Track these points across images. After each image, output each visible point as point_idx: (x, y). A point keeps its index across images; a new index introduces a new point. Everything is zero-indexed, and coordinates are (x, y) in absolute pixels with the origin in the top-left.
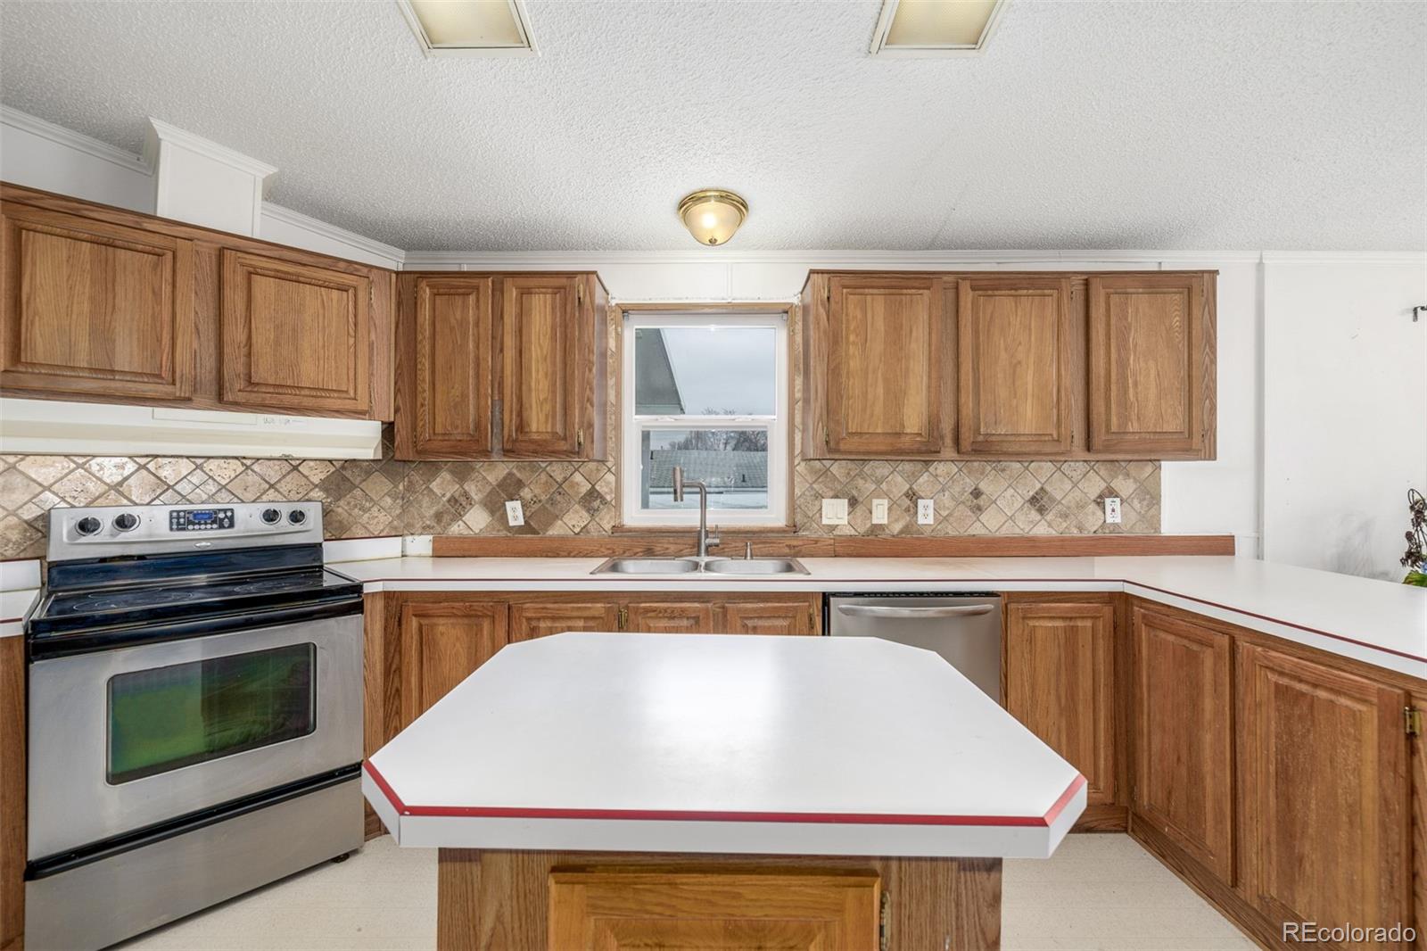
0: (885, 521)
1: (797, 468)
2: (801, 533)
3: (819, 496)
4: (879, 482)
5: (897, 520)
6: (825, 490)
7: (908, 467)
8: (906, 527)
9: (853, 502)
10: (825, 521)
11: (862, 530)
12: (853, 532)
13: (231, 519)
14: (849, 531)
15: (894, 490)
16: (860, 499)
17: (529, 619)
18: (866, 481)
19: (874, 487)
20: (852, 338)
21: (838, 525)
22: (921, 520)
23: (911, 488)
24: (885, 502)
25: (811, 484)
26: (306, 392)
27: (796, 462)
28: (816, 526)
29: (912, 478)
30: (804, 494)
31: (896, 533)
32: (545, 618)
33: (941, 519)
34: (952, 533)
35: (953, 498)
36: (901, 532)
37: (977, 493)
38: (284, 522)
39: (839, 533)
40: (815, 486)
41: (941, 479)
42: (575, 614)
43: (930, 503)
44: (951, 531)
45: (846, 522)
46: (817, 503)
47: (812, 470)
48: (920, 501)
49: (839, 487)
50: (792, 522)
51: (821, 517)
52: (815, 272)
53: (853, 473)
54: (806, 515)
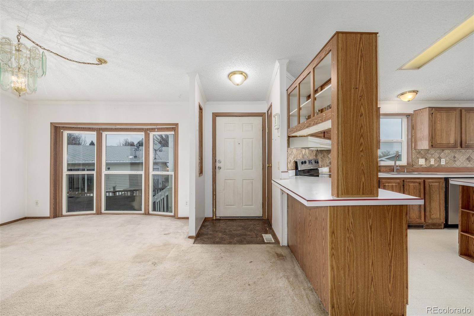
0: (433, 164)
1: (413, 151)
2: (414, 166)
3: (418, 158)
4: (432, 155)
5: (436, 164)
6: (420, 157)
7: (439, 151)
8: (438, 165)
9: (426, 159)
10: (420, 164)
11: (428, 166)
12: (426, 166)
15: (435, 156)
16: (428, 159)
17: (383, 183)
18: (429, 154)
19: (431, 156)
20: (438, 122)
21: (422, 165)
22: (442, 163)
23: (439, 156)
24: (433, 159)
27: (413, 150)
28: (417, 165)
29: (440, 154)
30: (415, 158)
31: (436, 166)
32: (386, 183)
33: (446, 163)
35: (449, 158)
36: (437, 166)
37: (455, 157)
39: (423, 167)
40: (417, 156)
41: (446, 154)
42: (393, 182)
43: (444, 159)
44: (449, 166)
45: (424, 164)
46: (418, 160)
47: (416, 152)
48: (441, 159)
49: (423, 156)
50: (411, 164)
51: (419, 163)
52: (429, 107)
53: (426, 153)
54: (415, 162)
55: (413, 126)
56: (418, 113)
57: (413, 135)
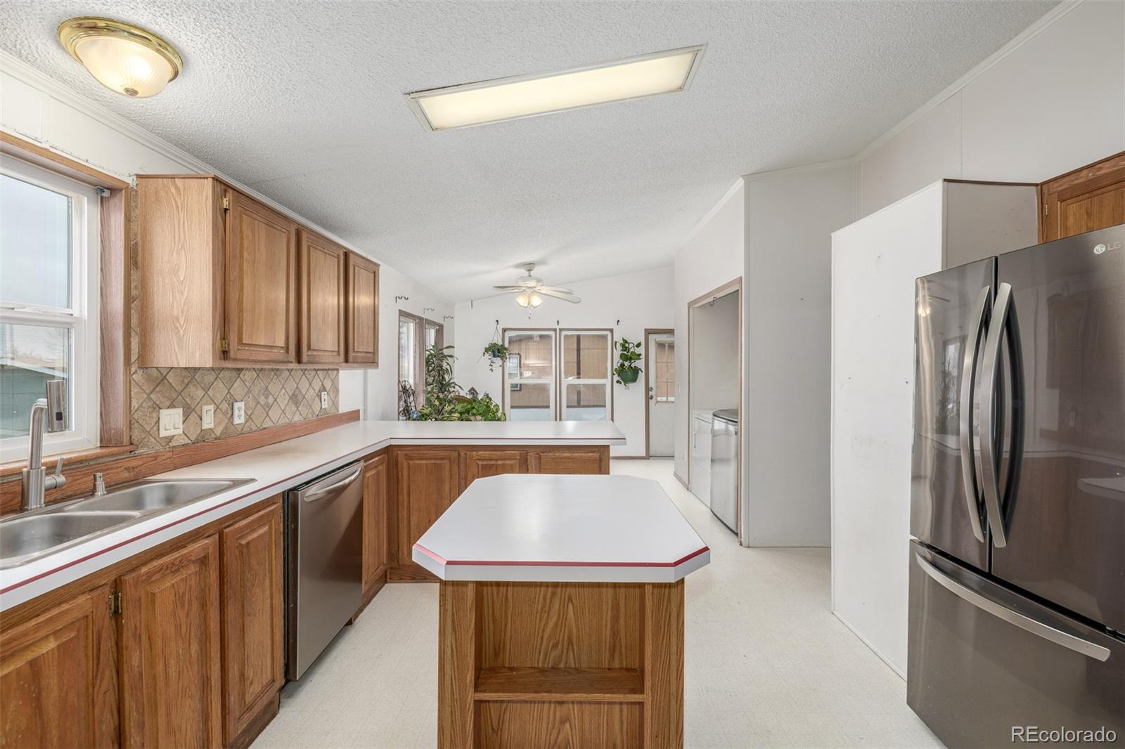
0: (212, 426)
1: (134, 376)
2: (140, 451)
3: (157, 407)
4: (206, 391)
5: (219, 424)
6: (162, 400)
7: (227, 373)
8: (226, 428)
9: (187, 411)
10: (163, 433)
11: (193, 438)
12: (187, 441)
14: (184, 440)
15: (218, 395)
16: (192, 407)
18: (197, 388)
19: (202, 393)
21: (174, 436)
22: (237, 421)
23: (229, 393)
24: (212, 407)
25: (148, 395)
27: (133, 370)
28: (153, 440)
29: (230, 384)
30: (141, 406)
31: (218, 435)
33: (249, 418)
34: (254, 428)
35: (254, 399)
36: (223, 433)
37: (266, 394)
39: (175, 445)
40: (152, 396)
41: (247, 384)
43: (242, 405)
44: (253, 426)
45: (180, 431)
46: (155, 415)
47: (149, 379)
48: (235, 404)
49: (174, 395)
50: (126, 440)
51: (159, 430)
52: (216, 179)
53: (186, 381)
54: (144, 430)
55: (136, 252)
56: (163, 194)
57: (134, 293)
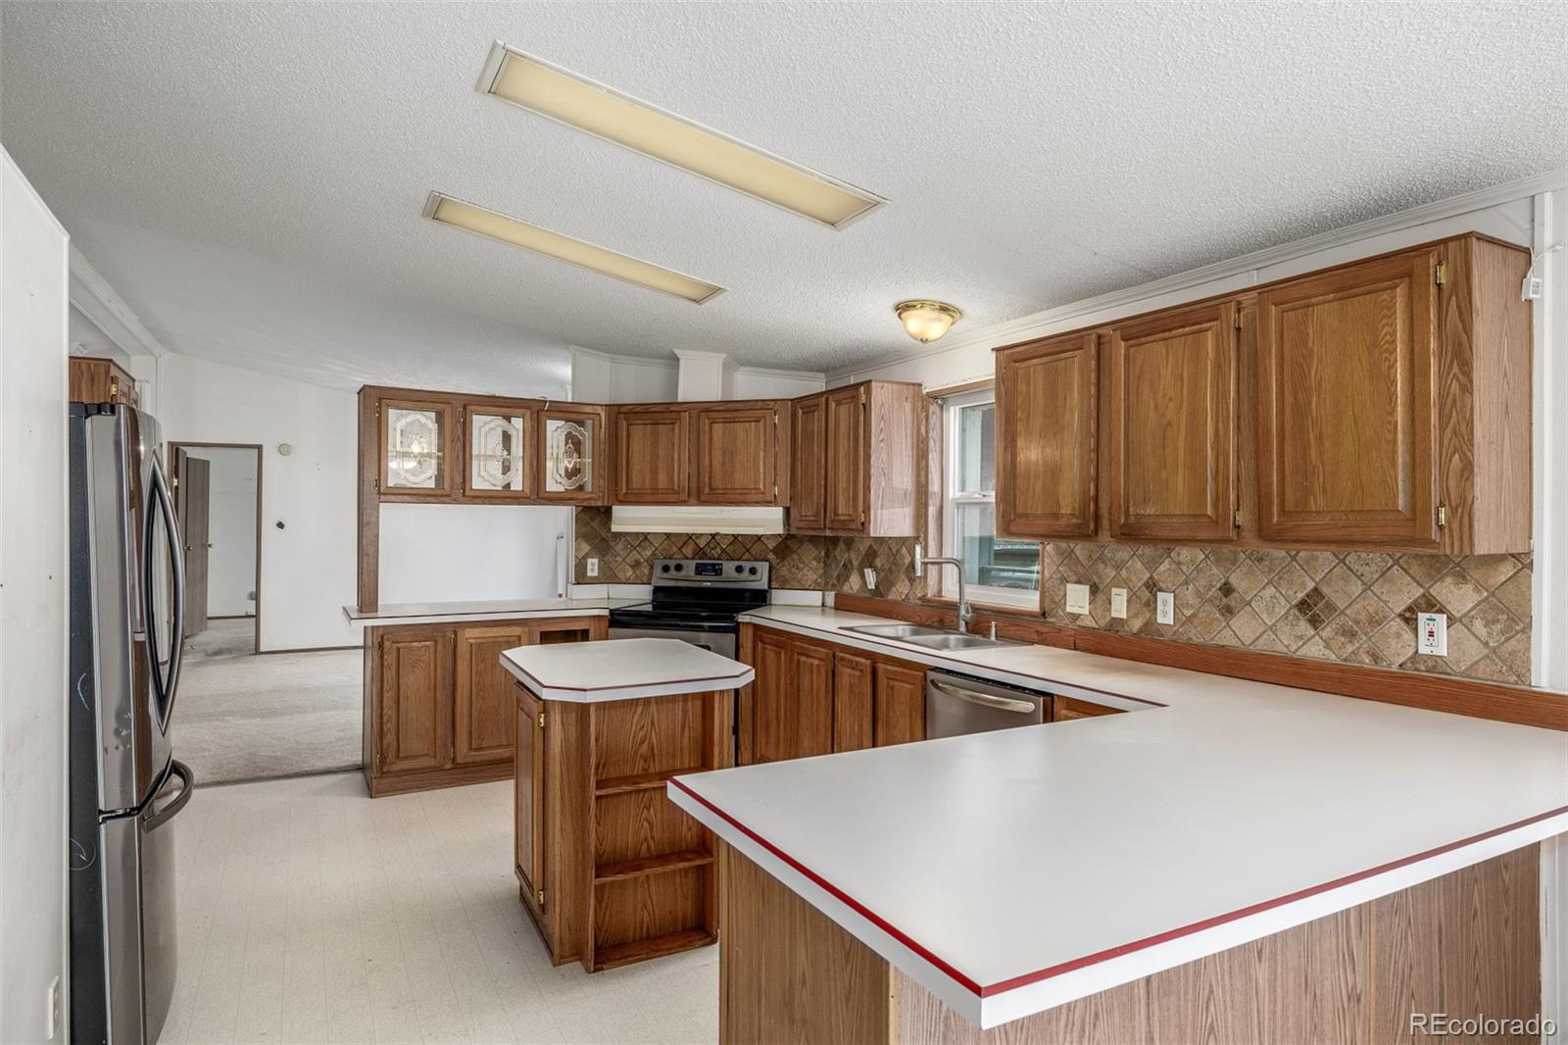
0: (1124, 615)
1: (1047, 548)
2: (1050, 620)
3: (1064, 580)
4: (1118, 567)
5: (1136, 616)
6: (1070, 574)
7: (1148, 550)
8: (1146, 625)
9: (1094, 590)
10: (1069, 609)
11: (1102, 623)
12: (1094, 625)
13: (721, 570)
14: (1089, 623)
15: (1134, 578)
16: (1101, 588)
18: (1106, 565)
19: (1114, 573)
21: (1080, 615)
22: (1160, 620)
23: (1151, 578)
24: (1124, 592)
25: (1058, 567)
26: (738, 491)
28: (1061, 612)
29: (1152, 564)
30: (1051, 577)
31: (1135, 630)
33: (1184, 620)
34: (1197, 639)
35: (1198, 593)
36: (1141, 630)
37: (1227, 590)
38: (746, 574)
39: (1081, 624)
40: (1061, 569)
41: (1184, 568)
43: (1171, 597)
44: (1196, 636)
45: (1088, 611)
46: (1062, 587)
47: (1059, 551)
48: (1160, 595)
49: (1083, 571)
51: (1065, 604)
53: (1094, 557)
54: (1053, 601)
